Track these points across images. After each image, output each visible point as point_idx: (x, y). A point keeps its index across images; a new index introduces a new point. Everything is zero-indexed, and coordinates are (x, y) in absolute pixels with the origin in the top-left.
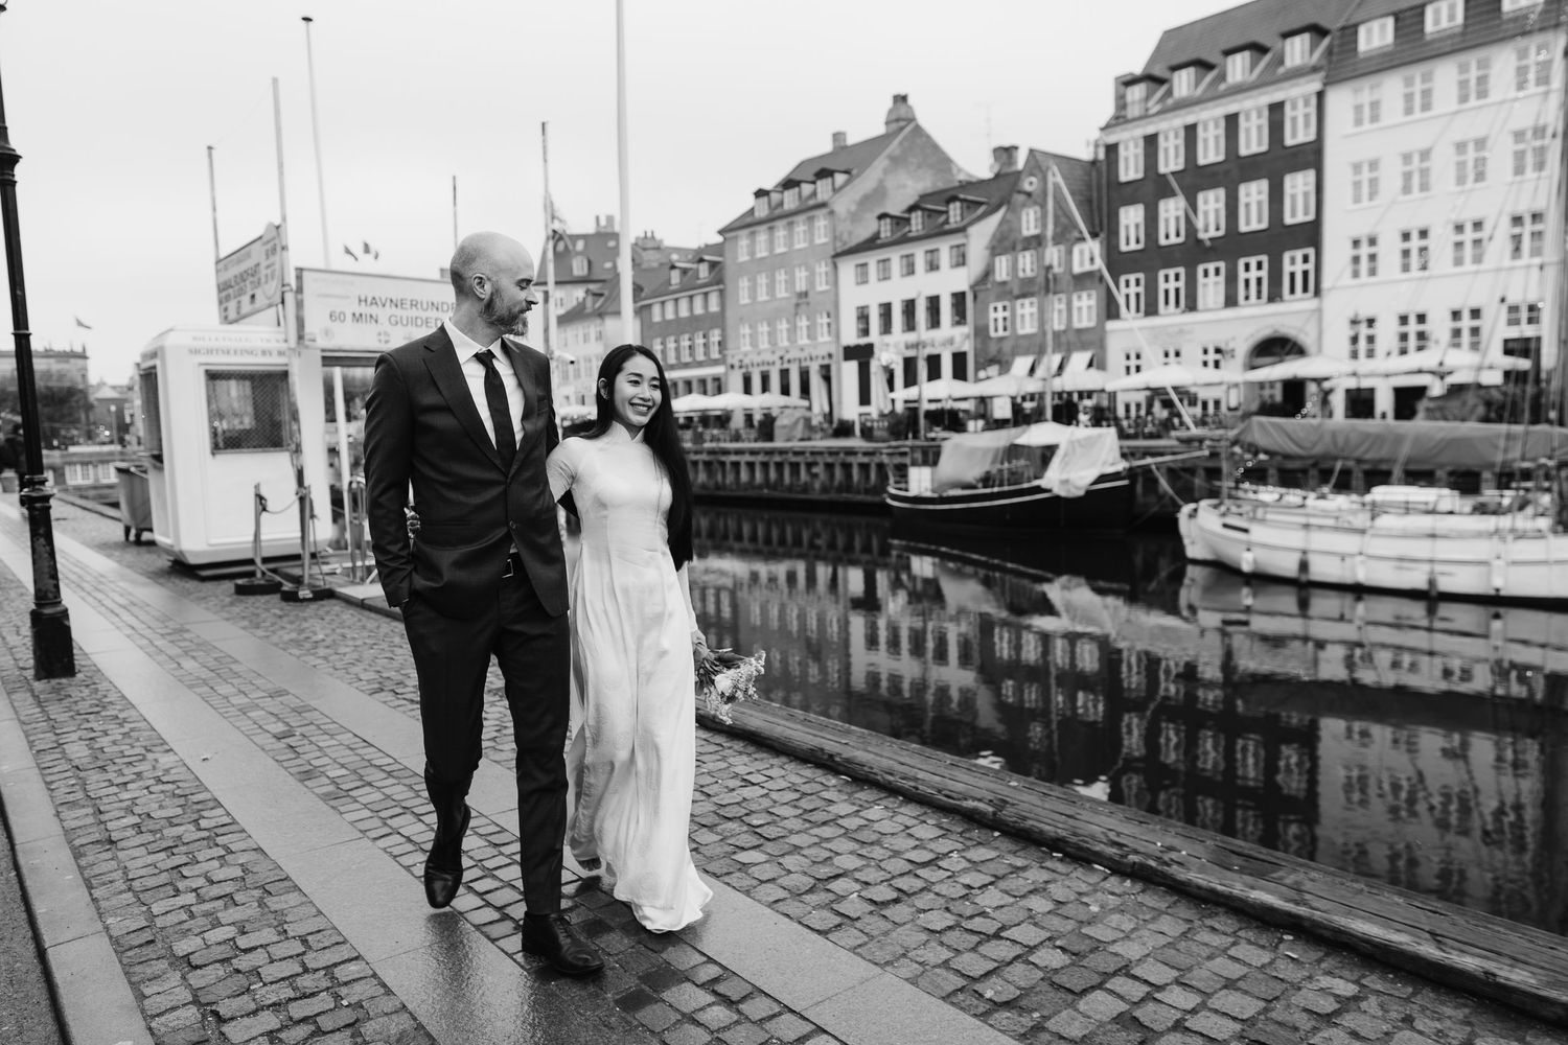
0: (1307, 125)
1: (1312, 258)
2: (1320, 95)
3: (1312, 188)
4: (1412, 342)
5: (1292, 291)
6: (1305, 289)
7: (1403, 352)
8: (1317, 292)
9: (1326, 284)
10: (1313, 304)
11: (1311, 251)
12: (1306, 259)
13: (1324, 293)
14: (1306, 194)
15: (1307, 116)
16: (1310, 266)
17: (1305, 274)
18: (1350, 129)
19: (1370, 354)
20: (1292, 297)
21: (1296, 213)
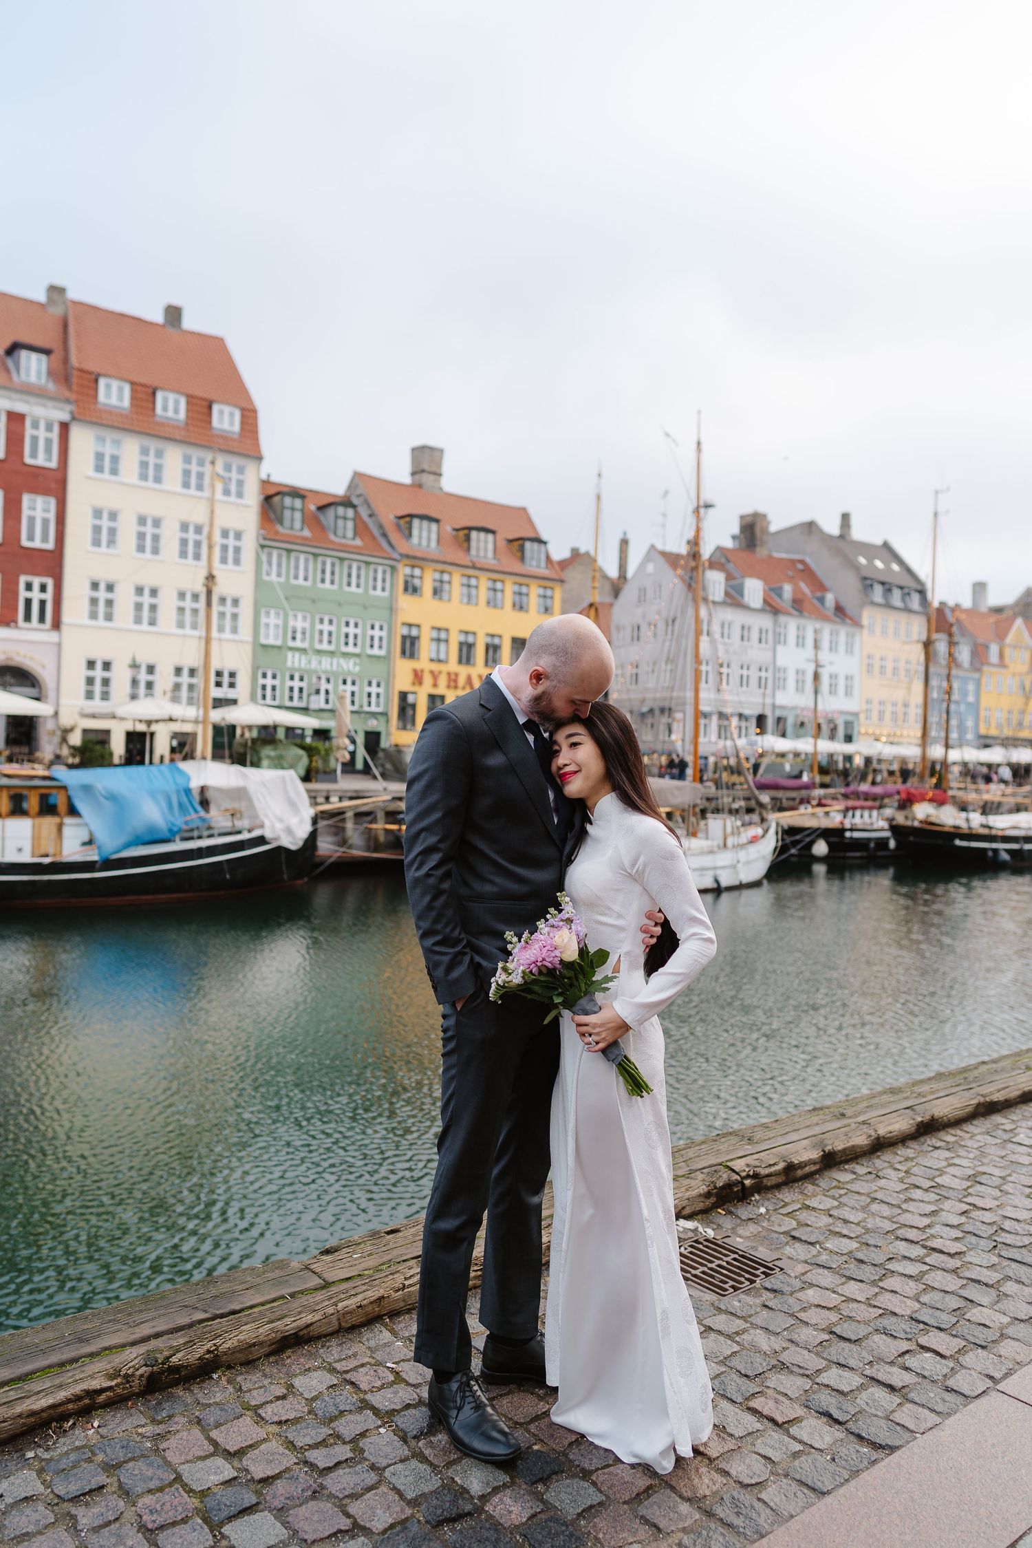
0: (48, 450)
1: (50, 588)
2: (65, 427)
3: (52, 516)
4: (142, 689)
5: (28, 618)
6: (42, 619)
7: (134, 697)
8: (57, 625)
9: (66, 618)
10: (53, 637)
11: (50, 582)
12: (43, 588)
13: (64, 628)
14: (45, 522)
15: (49, 442)
16: (49, 596)
17: (43, 603)
18: (91, 472)
19: (105, 696)
20: (27, 625)
21: (37, 539)
